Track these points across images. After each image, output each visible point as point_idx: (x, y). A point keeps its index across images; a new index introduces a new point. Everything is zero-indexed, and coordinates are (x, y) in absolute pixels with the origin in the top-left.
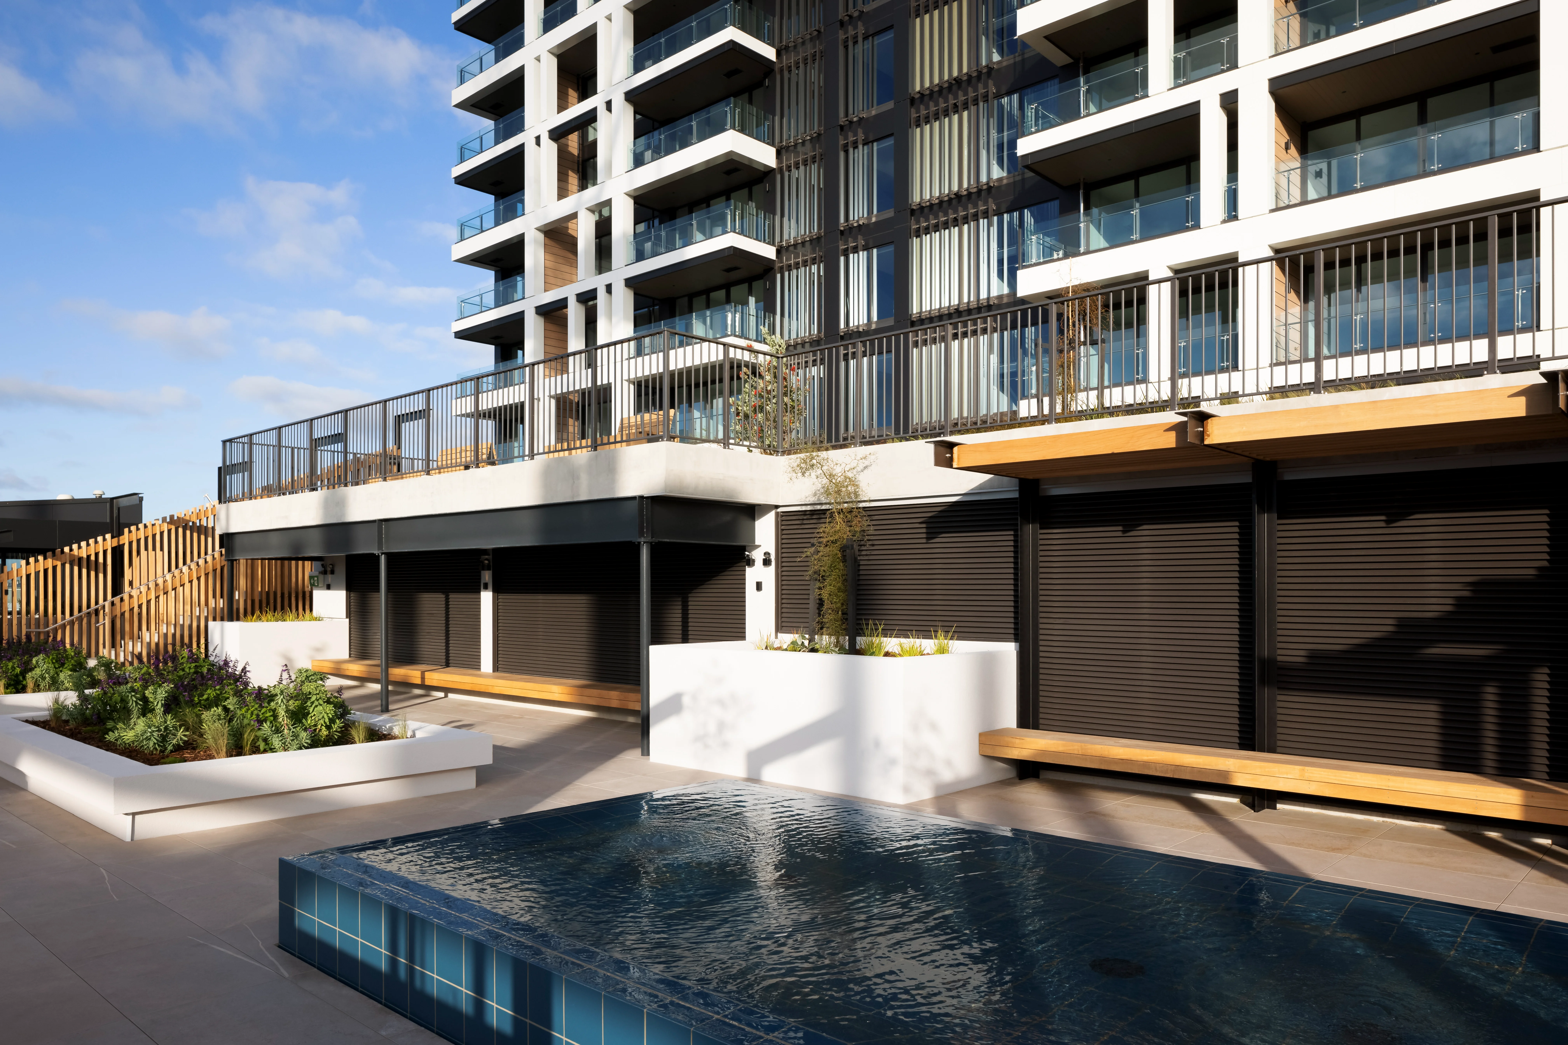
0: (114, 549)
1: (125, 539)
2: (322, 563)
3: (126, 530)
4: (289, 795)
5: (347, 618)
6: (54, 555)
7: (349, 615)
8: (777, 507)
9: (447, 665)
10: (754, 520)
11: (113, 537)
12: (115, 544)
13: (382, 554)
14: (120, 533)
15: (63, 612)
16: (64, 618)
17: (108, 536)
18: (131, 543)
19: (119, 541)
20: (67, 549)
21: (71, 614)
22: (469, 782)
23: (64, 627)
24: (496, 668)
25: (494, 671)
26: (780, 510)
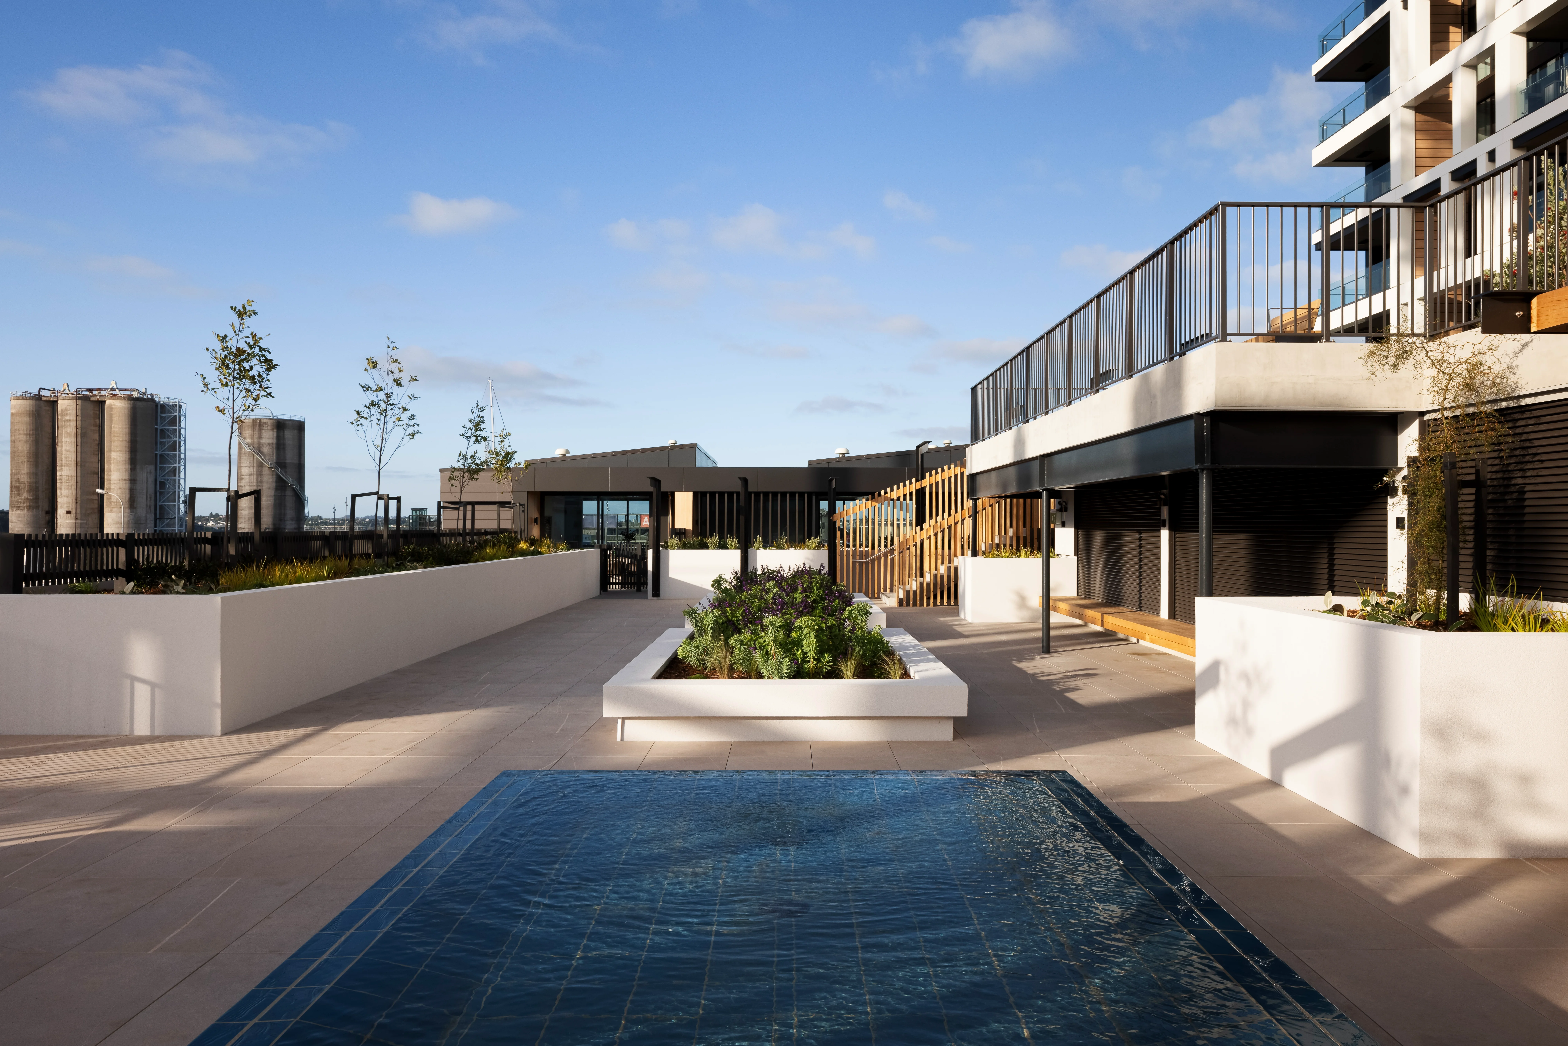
0: (917, 491)
1: (926, 483)
2: (1058, 500)
3: (928, 474)
4: (741, 721)
5: (1075, 555)
6: (873, 498)
7: (1076, 553)
8: (1422, 414)
9: (1140, 608)
10: (1397, 435)
11: (917, 481)
12: (918, 487)
13: (1043, 490)
14: (923, 477)
15: (879, 546)
16: (880, 550)
17: (914, 480)
18: (931, 486)
19: (921, 484)
20: (883, 492)
21: (886, 546)
22: (946, 732)
23: (879, 558)
24: (1172, 615)
25: (1170, 618)
26: (1427, 417)
